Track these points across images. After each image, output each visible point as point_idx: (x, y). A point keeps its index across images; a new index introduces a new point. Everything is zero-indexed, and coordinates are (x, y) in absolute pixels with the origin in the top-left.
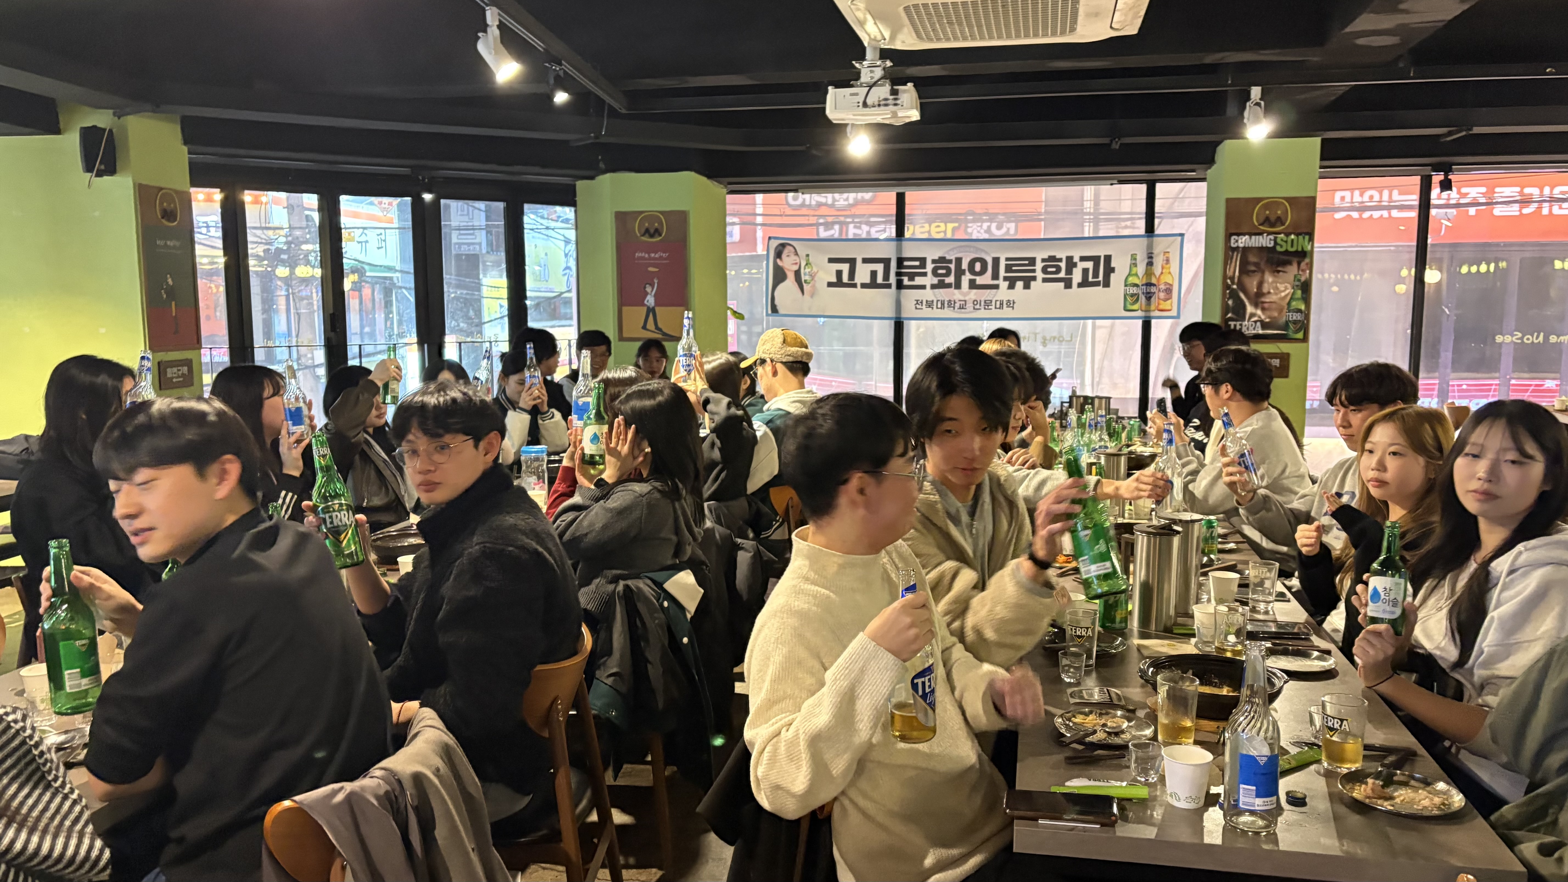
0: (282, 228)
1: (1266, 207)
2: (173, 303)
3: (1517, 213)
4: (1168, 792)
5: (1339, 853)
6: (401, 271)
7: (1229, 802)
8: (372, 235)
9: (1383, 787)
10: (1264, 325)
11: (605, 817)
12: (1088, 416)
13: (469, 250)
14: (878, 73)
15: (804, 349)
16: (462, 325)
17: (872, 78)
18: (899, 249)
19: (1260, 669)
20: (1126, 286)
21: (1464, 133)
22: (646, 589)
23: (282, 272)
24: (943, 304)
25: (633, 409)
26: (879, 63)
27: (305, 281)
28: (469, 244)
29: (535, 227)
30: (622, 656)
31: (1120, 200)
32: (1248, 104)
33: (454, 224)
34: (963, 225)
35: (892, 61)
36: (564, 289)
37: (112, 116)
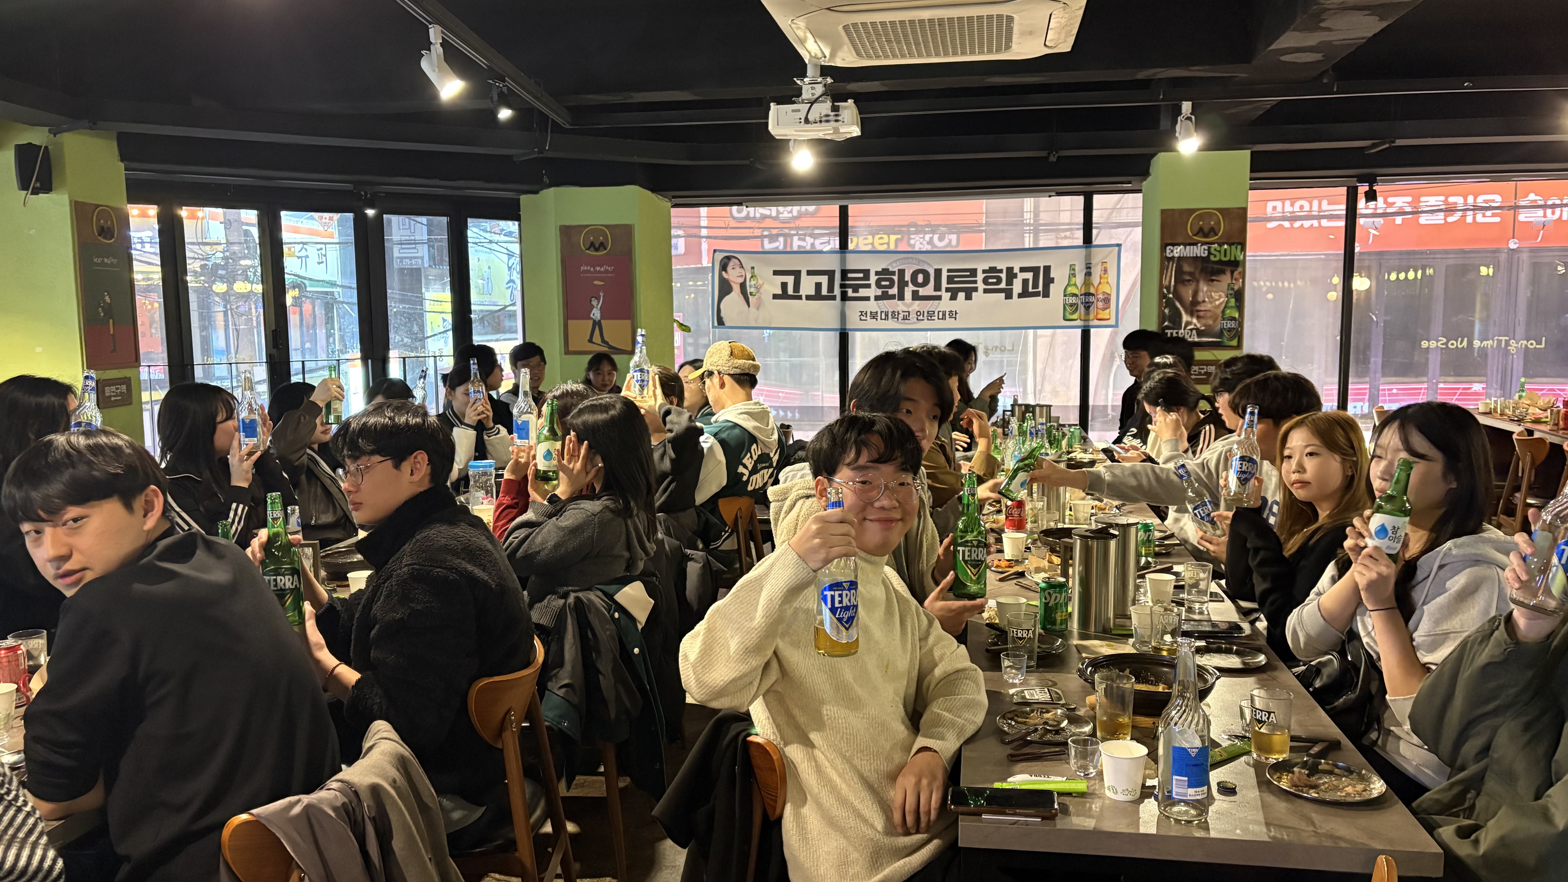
0: (220, 244)
1: (1200, 217)
2: (111, 321)
3: (1443, 222)
4: (1106, 786)
5: (1267, 839)
6: (342, 286)
7: (1163, 793)
8: (312, 251)
9: (1308, 776)
10: (1200, 333)
11: (558, 827)
12: (1028, 424)
13: (411, 264)
14: (819, 89)
15: (751, 362)
16: (406, 340)
17: (813, 94)
18: (843, 261)
19: (1190, 664)
20: (1065, 296)
21: (1387, 146)
22: (597, 601)
23: (220, 287)
24: (887, 315)
25: (584, 424)
26: (820, 80)
27: (246, 297)
28: (411, 258)
29: (478, 241)
30: (573, 667)
31: (1060, 211)
32: (1179, 119)
33: (396, 237)
34: (906, 237)
35: (832, 78)
36: (508, 302)
37: (47, 134)
